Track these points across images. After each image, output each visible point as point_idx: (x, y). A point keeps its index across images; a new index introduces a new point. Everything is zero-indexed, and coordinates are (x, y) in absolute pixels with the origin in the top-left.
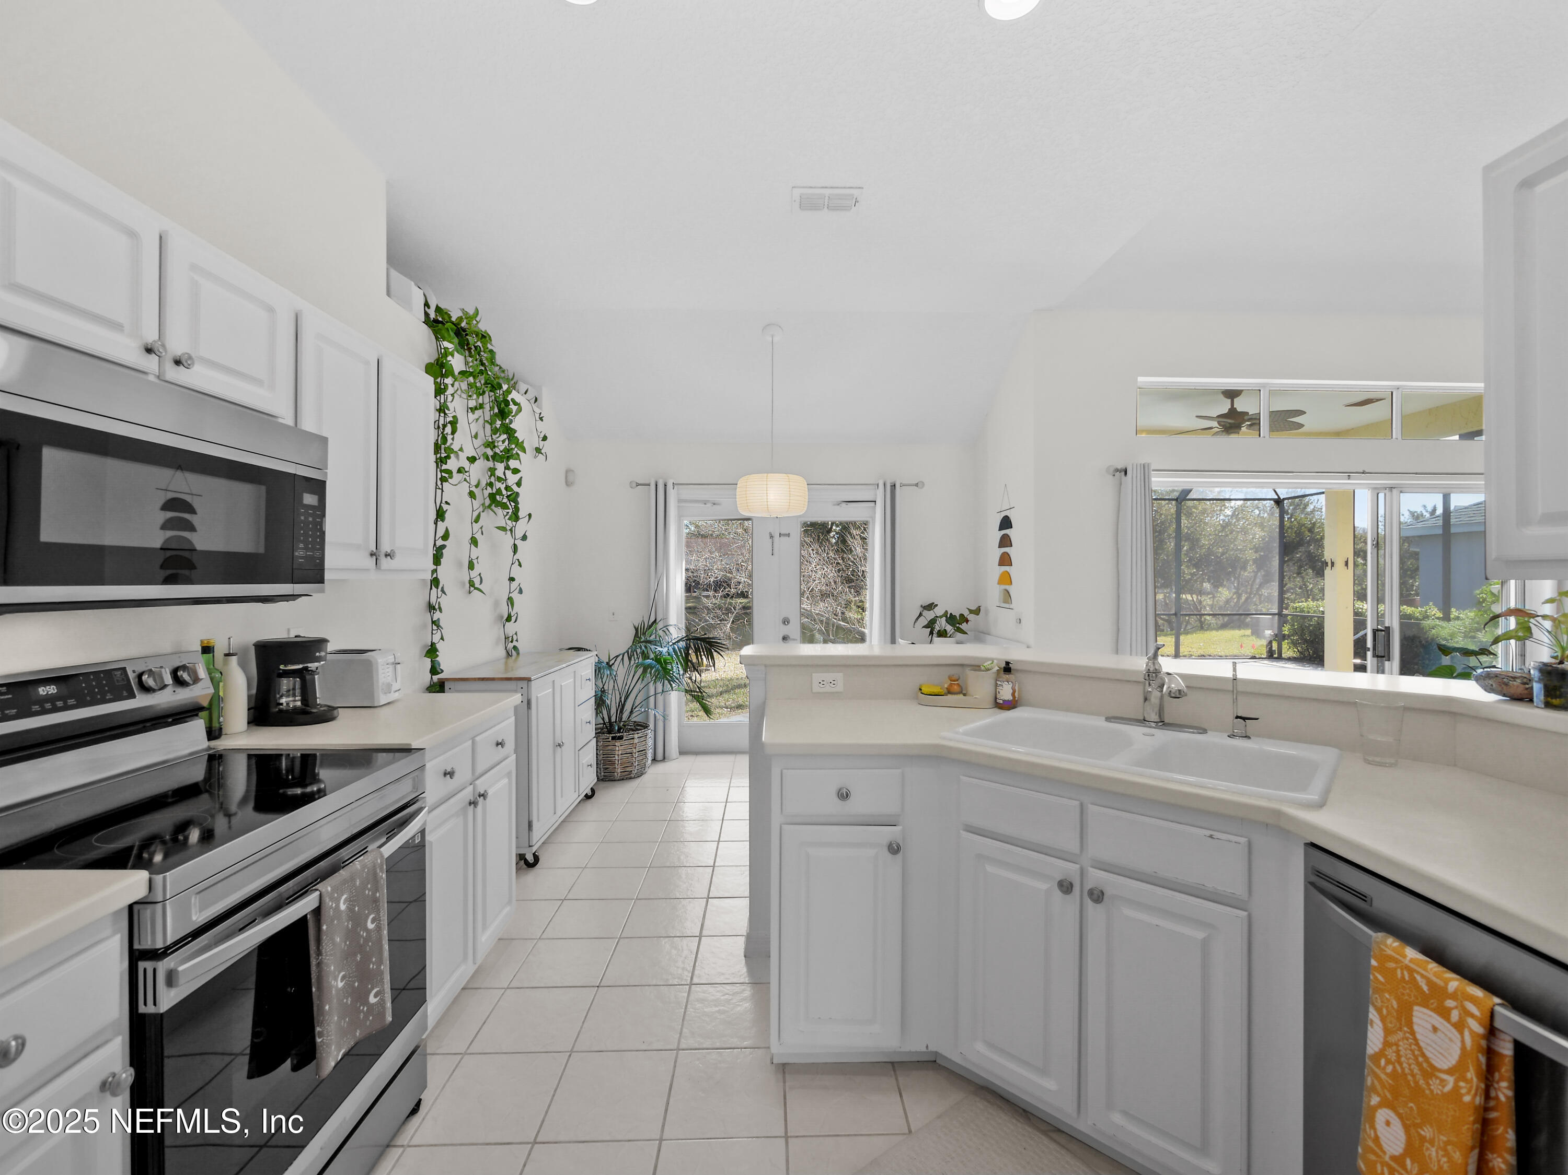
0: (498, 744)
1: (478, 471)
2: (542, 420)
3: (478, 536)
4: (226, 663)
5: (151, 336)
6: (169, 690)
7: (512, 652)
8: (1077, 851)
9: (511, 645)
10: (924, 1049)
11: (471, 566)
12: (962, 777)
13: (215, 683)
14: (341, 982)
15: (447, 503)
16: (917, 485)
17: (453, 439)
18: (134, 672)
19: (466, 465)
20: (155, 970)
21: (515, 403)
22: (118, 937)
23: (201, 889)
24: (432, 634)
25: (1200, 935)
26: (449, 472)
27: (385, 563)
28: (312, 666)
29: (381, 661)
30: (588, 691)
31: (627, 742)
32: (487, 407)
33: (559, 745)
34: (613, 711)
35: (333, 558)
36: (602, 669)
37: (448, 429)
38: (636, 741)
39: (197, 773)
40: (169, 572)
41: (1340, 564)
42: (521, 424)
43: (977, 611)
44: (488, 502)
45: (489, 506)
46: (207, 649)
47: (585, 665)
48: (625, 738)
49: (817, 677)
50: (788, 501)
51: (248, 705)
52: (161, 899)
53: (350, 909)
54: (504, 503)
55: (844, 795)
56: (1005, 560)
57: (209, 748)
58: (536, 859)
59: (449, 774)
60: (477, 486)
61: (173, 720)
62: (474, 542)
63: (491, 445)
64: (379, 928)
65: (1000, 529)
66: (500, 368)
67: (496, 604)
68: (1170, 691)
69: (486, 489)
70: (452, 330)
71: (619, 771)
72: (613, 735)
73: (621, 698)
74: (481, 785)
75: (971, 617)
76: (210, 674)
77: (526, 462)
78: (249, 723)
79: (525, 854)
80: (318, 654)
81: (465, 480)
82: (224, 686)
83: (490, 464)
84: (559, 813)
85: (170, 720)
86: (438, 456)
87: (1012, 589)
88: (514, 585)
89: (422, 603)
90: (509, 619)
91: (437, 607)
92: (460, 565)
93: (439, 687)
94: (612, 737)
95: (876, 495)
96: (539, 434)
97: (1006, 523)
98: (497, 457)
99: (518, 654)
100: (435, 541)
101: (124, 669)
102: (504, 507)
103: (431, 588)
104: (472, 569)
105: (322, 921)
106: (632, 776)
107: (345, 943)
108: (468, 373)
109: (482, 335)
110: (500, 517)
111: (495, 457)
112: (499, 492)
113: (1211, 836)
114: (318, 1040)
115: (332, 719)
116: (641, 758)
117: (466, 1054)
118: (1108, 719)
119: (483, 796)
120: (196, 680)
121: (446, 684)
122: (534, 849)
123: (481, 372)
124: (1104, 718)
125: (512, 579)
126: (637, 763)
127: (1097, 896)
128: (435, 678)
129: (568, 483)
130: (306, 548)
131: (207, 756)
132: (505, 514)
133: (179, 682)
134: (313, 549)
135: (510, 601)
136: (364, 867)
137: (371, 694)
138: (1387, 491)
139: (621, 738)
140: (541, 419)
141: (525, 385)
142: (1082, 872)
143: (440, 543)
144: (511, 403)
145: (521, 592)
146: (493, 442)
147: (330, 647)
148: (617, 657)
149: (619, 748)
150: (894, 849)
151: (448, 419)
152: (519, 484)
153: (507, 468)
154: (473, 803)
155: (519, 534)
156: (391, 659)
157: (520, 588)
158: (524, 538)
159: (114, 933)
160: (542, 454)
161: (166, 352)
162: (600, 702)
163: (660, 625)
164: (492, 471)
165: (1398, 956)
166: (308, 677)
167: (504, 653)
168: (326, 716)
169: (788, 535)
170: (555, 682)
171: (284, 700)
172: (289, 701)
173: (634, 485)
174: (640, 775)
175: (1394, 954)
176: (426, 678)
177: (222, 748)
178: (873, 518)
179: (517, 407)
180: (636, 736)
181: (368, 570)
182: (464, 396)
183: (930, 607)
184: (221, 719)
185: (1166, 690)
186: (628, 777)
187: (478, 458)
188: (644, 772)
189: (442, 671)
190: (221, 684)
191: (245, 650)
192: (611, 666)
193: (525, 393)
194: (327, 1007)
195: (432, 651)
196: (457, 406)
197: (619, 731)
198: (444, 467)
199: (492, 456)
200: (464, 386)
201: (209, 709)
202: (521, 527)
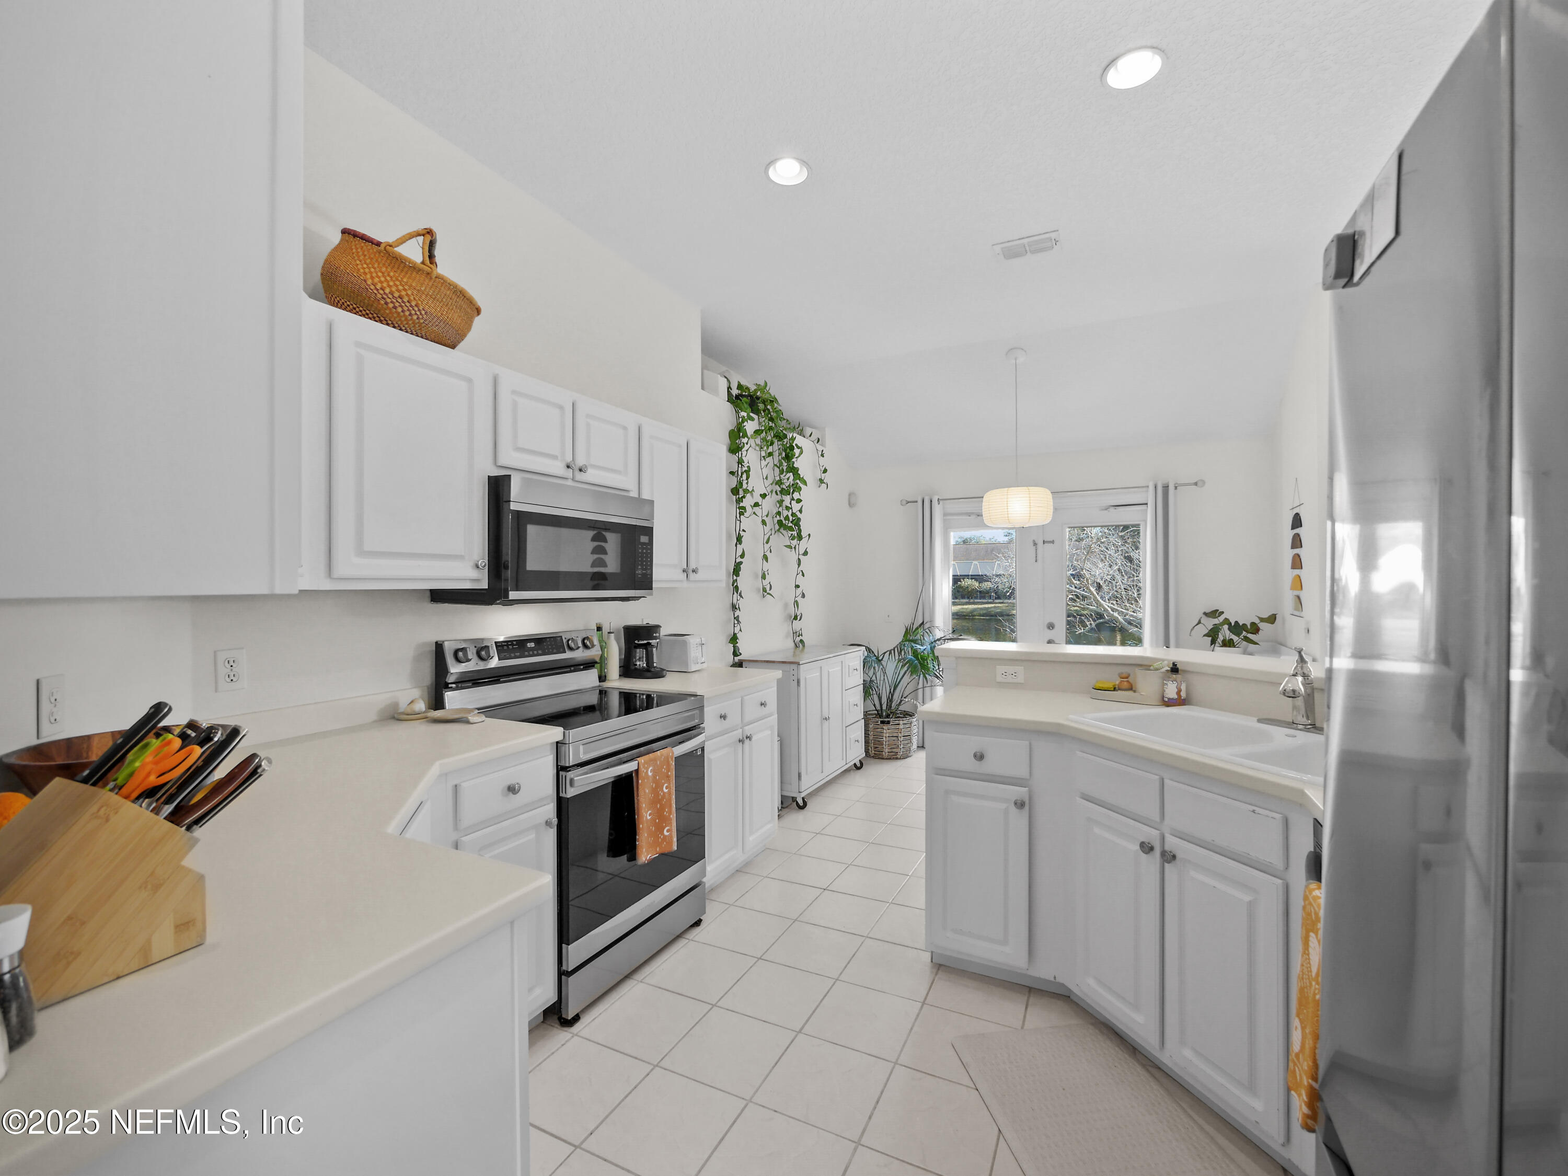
0: (762, 704)
1: (769, 505)
2: (823, 457)
3: (768, 554)
4: (608, 638)
5: (569, 459)
6: (581, 649)
7: (800, 644)
8: (1158, 819)
9: (798, 639)
10: (1052, 979)
11: (764, 577)
12: (1078, 752)
13: (602, 648)
14: (650, 816)
15: (744, 531)
16: (1196, 484)
17: (747, 483)
18: (565, 638)
19: (759, 500)
20: (566, 776)
21: (798, 447)
22: (552, 756)
23: (585, 743)
24: (734, 626)
25: (1247, 898)
26: (744, 508)
27: (692, 576)
28: (653, 642)
29: (693, 641)
30: (857, 679)
31: (893, 727)
32: (776, 454)
33: (826, 719)
34: (884, 700)
35: (659, 573)
36: (872, 660)
37: (744, 476)
38: (901, 727)
39: (593, 699)
40: (596, 582)
42: (805, 463)
43: (1272, 619)
44: (777, 527)
45: (778, 530)
46: (599, 629)
47: (856, 657)
48: (891, 723)
49: (1001, 669)
50: (1028, 512)
51: (620, 664)
52: (568, 743)
53: (654, 776)
54: (790, 526)
55: (980, 757)
56: (1297, 563)
57: (599, 686)
58: (805, 804)
59: (723, 717)
60: (767, 516)
61: (583, 668)
62: (765, 558)
63: (779, 483)
64: (669, 793)
65: (1293, 528)
66: (787, 421)
67: (786, 605)
68: (1285, 690)
69: (776, 517)
70: (746, 403)
71: (887, 750)
72: (881, 720)
73: (890, 690)
74: (748, 730)
75: (1262, 625)
76: (600, 643)
77: (808, 493)
78: (620, 676)
79: (796, 798)
80: (655, 635)
81: (754, 513)
82: (607, 651)
83: (779, 497)
84: (826, 773)
85: (582, 667)
86: (738, 496)
87: (1304, 595)
88: (799, 591)
89: (729, 605)
90: (796, 618)
91: (737, 607)
92: (757, 576)
93: (740, 665)
94: (881, 721)
95: (1147, 497)
96: (821, 468)
97: (1297, 522)
98: (784, 491)
99: (804, 646)
100: (736, 558)
101: (561, 636)
102: (791, 529)
103: (733, 594)
104: (765, 579)
105: (639, 778)
106: (899, 756)
107: (651, 795)
108: (761, 431)
109: (770, 400)
110: (783, 538)
111: (783, 492)
112: (787, 518)
113: (1254, 811)
114: (637, 843)
115: (663, 677)
116: (906, 742)
117: (732, 905)
118: (1260, 720)
119: (749, 738)
120: (593, 646)
121: (743, 663)
122: (803, 795)
123: (771, 428)
124: (1255, 719)
125: (797, 586)
126: (902, 746)
127: (1169, 857)
128: (737, 659)
129: (851, 505)
130: (643, 569)
131: (598, 691)
132: (790, 535)
133: (586, 646)
134: (646, 569)
135: (796, 603)
136: (662, 755)
137: (686, 663)
139: (888, 722)
140: (822, 455)
141: (810, 429)
142: (1163, 838)
143: (739, 560)
144: (795, 447)
145: (803, 596)
146: (781, 480)
147: (663, 632)
148: (885, 653)
149: (887, 731)
150: (1020, 805)
151: (744, 469)
152: (800, 511)
153: (793, 499)
154: (741, 741)
155: (802, 552)
156: (698, 640)
157: (803, 593)
158: (806, 553)
159: (551, 754)
160: (825, 483)
161: (575, 465)
162: (868, 688)
163: (926, 626)
164: (781, 502)
166: (649, 649)
167: (793, 644)
168: (658, 674)
169: (1053, 542)
170: (823, 668)
171: (638, 663)
172: (641, 664)
173: (905, 502)
174: (905, 757)
176: (730, 659)
177: (605, 687)
178: (1145, 521)
179: (800, 450)
180: (901, 722)
181: (681, 581)
182: (758, 448)
183: (1214, 614)
184: (606, 670)
185: (1283, 688)
186: (894, 757)
187: (767, 494)
188: (909, 755)
189: (741, 654)
190: (606, 650)
191: (618, 631)
192: (880, 661)
193: (810, 436)
194: (641, 826)
195: (734, 639)
196: (751, 456)
197: (888, 716)
198: (741, 505)
199: (780, 491)
200: (758, 441)
201: (601, 663)
202: (803, 545)
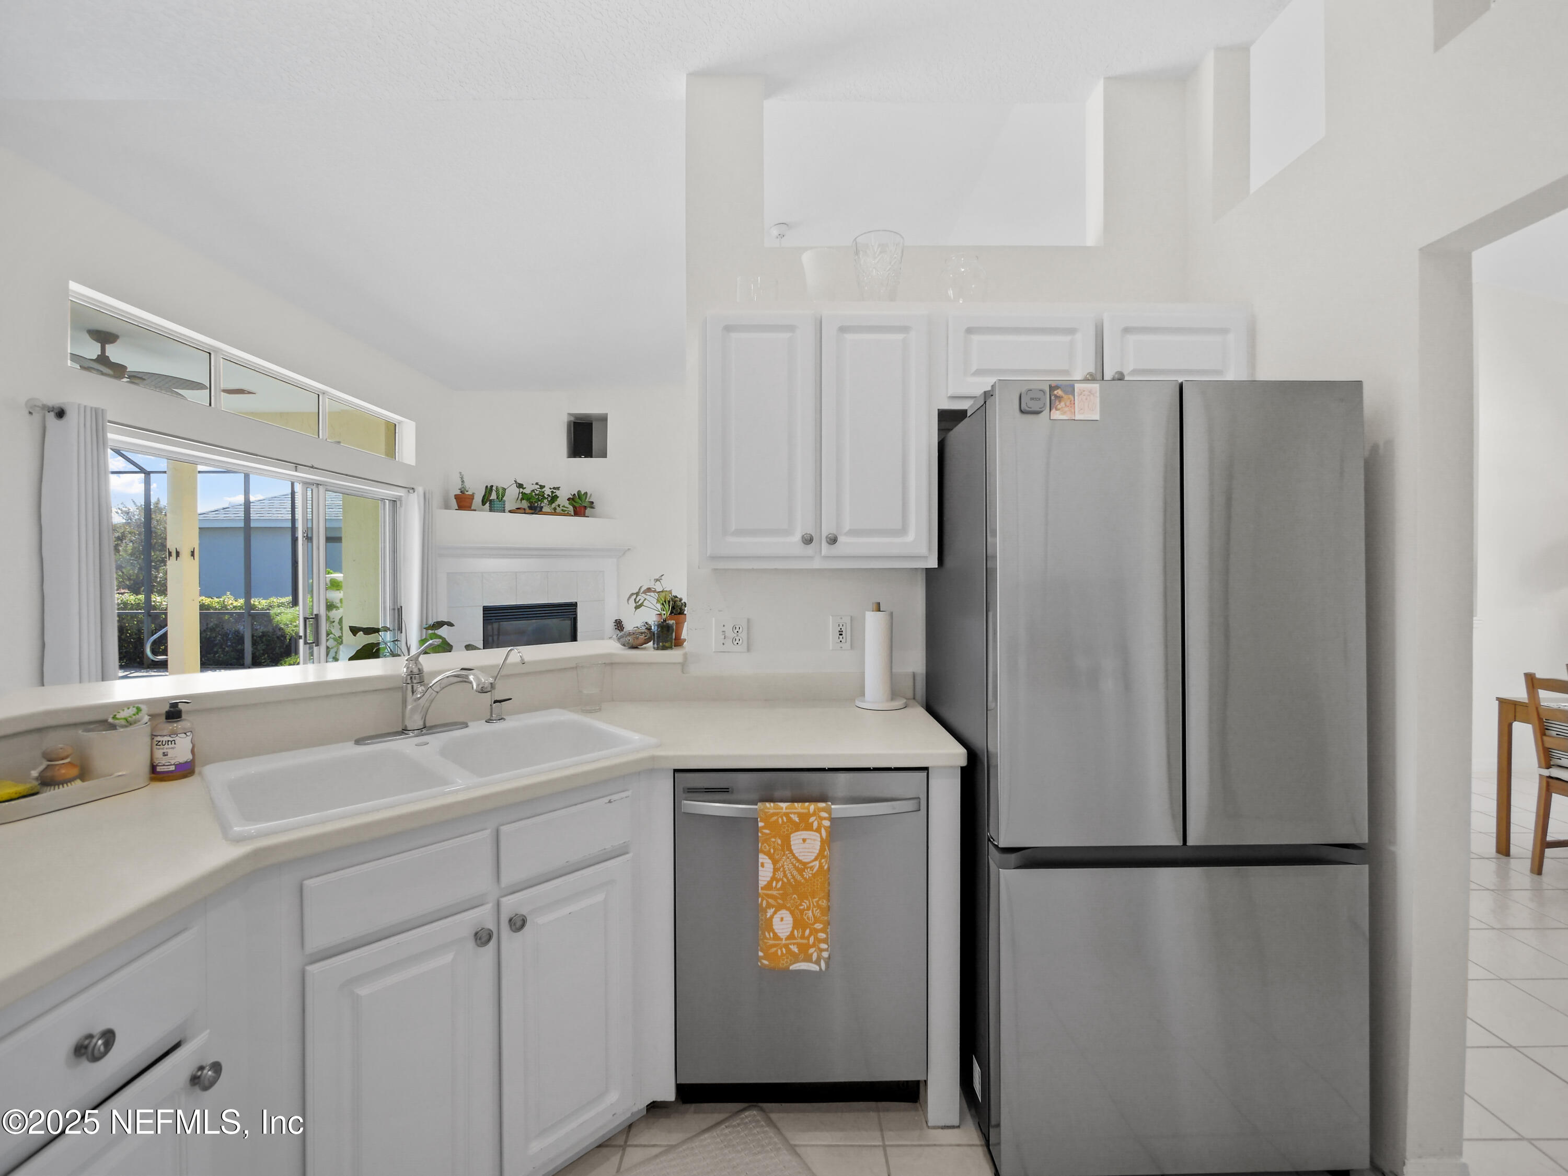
41: (185, 554)
113: (610, 802)
118: (359, 742)
124: (352, 743)
127: (521, 923)
138: (314, 487)
142: (498, 908)
165: (777, 811)
175: (775, 811)
